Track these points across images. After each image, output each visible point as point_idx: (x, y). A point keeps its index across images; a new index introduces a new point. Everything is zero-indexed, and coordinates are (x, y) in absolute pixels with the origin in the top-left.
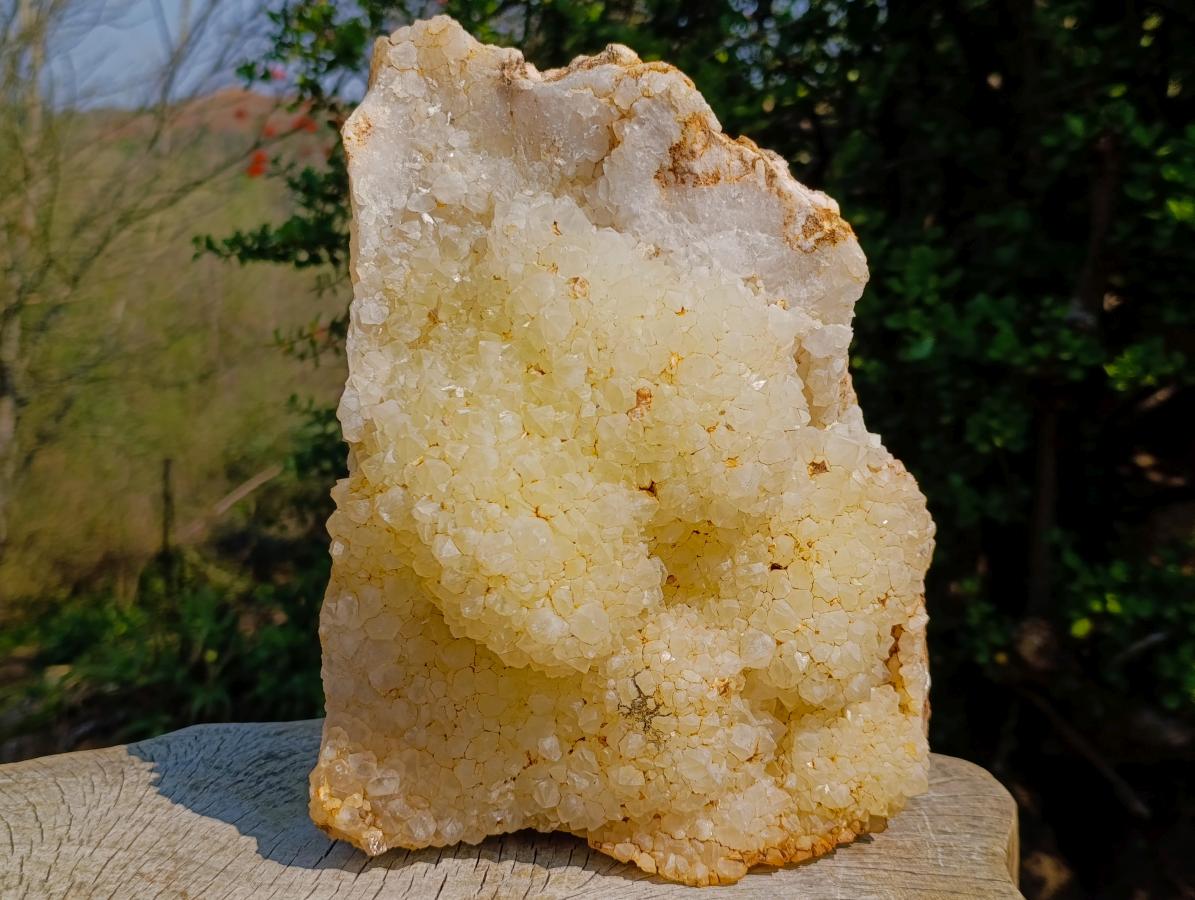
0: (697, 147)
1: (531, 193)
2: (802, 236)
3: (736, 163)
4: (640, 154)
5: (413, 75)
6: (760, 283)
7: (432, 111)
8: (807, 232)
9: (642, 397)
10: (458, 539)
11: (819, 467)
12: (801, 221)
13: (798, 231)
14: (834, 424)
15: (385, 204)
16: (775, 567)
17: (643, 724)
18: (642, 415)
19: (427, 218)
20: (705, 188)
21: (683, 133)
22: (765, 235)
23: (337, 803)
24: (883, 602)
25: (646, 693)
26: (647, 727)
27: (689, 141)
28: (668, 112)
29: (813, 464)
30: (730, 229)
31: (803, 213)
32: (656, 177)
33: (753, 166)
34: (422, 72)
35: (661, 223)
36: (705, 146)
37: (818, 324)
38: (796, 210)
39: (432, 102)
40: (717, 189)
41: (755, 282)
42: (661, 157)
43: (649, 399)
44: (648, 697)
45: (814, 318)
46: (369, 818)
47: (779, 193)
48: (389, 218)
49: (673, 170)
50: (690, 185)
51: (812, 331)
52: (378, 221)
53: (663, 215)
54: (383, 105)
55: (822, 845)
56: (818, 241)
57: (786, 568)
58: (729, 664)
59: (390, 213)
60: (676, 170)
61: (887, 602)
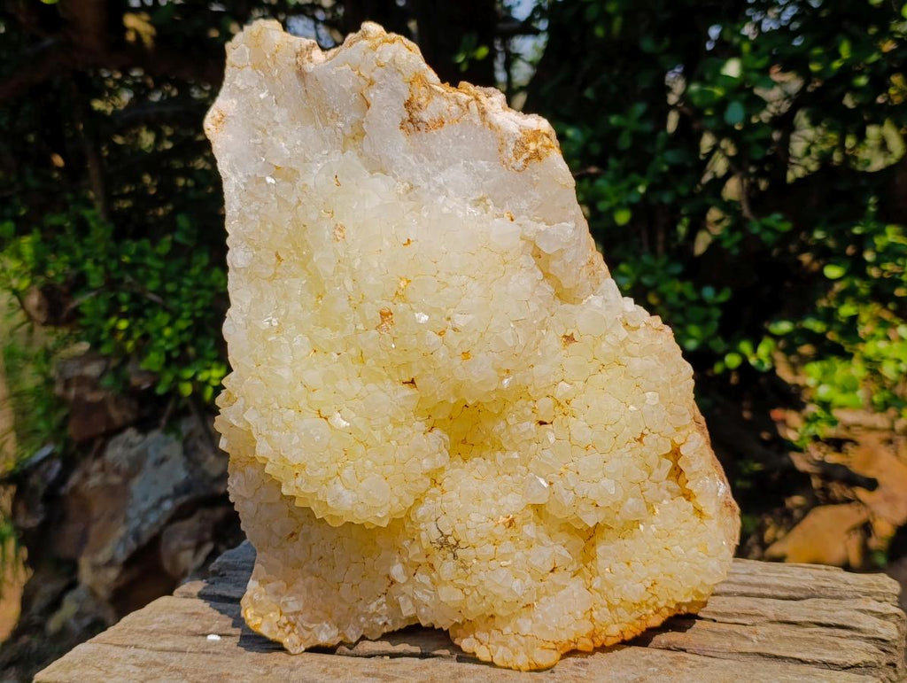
0: (422, 100)
1: (326, 152)
2: (514, 159)
3: (455, 108)
4: (384, 112)
5: (249, 70)
6: (489, 201)
7: (262, 96)
8: (517, 155)
9: (385, 315)
10: (268, 438)
11: (569, 339)
12: (511, 146)
13: (511, 155)
14: (590, 297)
15: (241, 175)
16: (542, 423)
17: (452, 555)
18: (388, 329)
19: (270, 180)
20: (434, 132)
21: (410, 91)
22: (486, 162)
23: (259, 620)
24: (640, 440)
25: (446, 533)
26: (455, 556)
27: (415, 96)
28: (397, 75)
29: (565, 336)
30: (458, 162)
31: (512, 140)
32: (401, 128)
33: (468, 107)
34: (254, 68)
35: (410, 164)
36: (428, 99)
37: (543, 227)
38: (506, 138)
39: (262, 90)
40: (443, 131)
41: (485, 201)
42: (400, 112)
43: (390, 316)
44: (448, 536)
45: (539, 222)
46: (288, 628)
47: (491, 126)
48: (245, 184)
49: (410, 121)
50: (423, 131)
51: (539, 232)
52: (237, 188)
53: (410, 158)
54: (231, 98)
55: (631, 631)
56: (526, 160)
57: (552, 423)
58: (513, 503)
59: (245, 181)
60: (412, 122)
61: (644, 439)
